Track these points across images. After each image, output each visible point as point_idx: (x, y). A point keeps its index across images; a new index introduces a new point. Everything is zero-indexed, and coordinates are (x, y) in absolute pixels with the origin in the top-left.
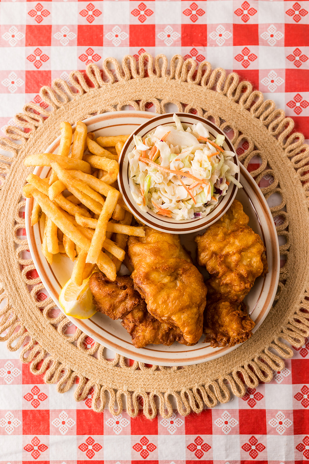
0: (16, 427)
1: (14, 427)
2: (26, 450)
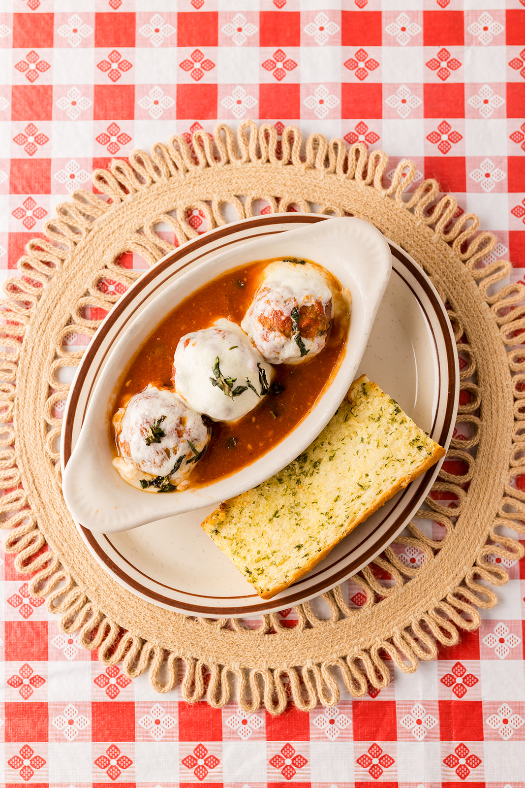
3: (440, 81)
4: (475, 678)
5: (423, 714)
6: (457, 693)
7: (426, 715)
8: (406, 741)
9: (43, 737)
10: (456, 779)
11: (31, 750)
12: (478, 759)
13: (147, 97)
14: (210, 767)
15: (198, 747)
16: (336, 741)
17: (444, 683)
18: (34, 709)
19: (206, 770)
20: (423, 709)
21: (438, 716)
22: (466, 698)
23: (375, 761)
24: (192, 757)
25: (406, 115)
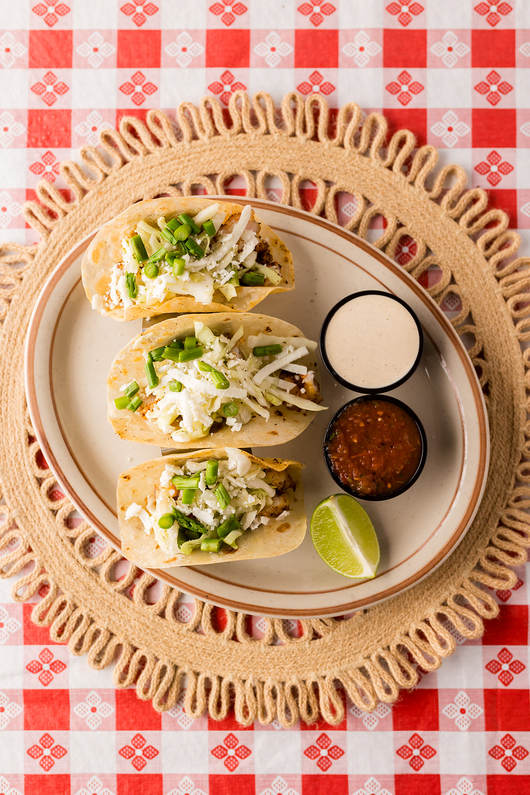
0: (13, 632)
1: (9, 633)
2: (30, 670)
3: (489, 27)
4: (522, 664)
5: (467, 703)
6: (503, 680)
7: (470, 704)
8: (449, 730)
9: (64, 725)
10: (502, 771)
11: (52, 739)
12: (525, 750)
13: (174, 44)
14: (241, 758)
15: (228, 737)
16: (374, 730)
17: (489, 670)
18: (54, 696)
19: (236, 760)
20: (467, 697)
21: (483, 705)
22: (513, 686)
23: (416, 752)
24: (222, 747)
25: (453, 64)
